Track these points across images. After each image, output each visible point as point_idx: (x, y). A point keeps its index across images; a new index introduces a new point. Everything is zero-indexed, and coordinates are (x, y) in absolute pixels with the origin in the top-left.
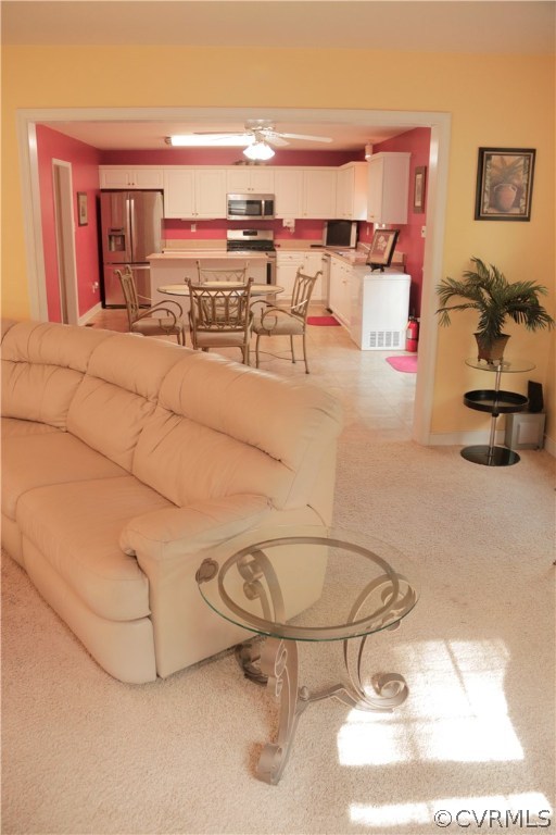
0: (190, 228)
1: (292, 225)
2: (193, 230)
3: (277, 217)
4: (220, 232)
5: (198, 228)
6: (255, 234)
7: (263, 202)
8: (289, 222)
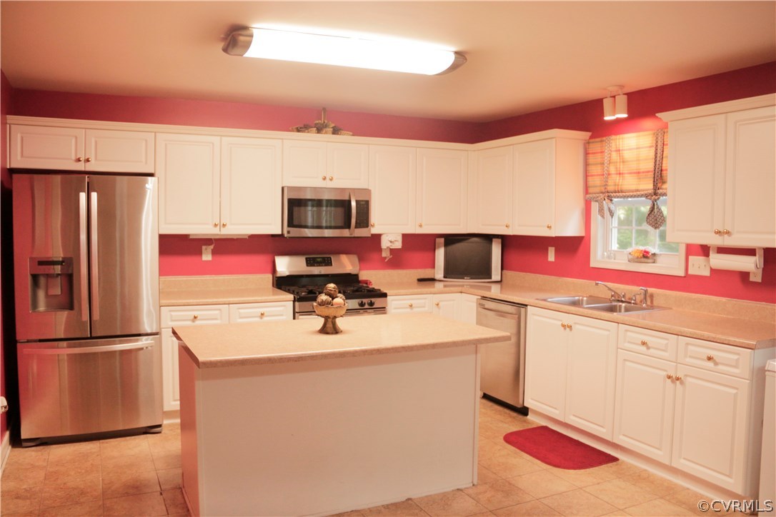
0: (200, 253)
1: (398, 245)
2: (207, 257)
3: (374, 231)
4: (261, 259)
5: (214, 253)
6: (327, 262)
7: (353, 204)
8: (391, 240)
